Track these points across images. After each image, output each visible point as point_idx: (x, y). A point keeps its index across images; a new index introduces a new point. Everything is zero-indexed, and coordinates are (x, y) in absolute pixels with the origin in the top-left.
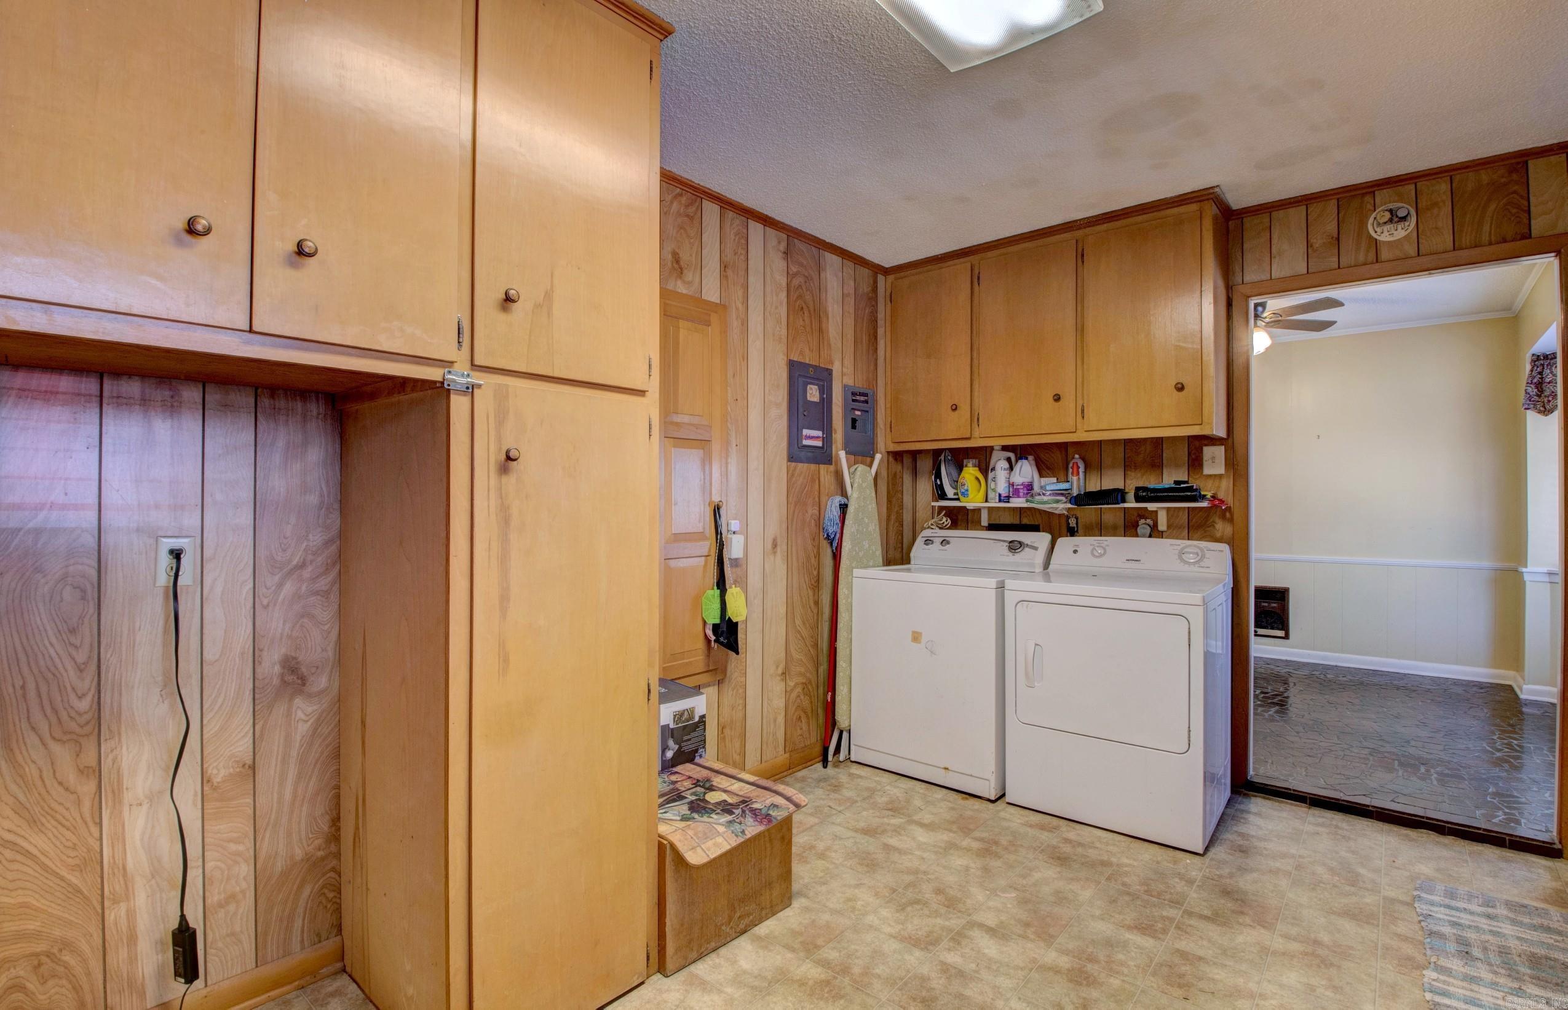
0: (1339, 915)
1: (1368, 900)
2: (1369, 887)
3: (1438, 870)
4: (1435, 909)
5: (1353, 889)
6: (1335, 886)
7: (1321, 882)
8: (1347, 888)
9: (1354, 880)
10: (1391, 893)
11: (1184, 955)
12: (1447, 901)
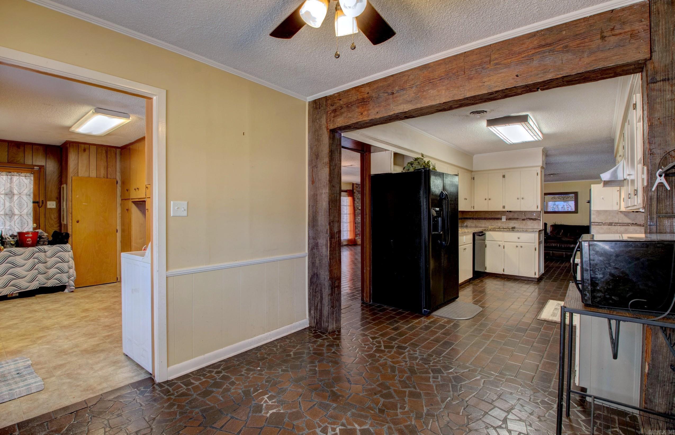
0: (65, 363)
1: (59, 372)
2: (62, 377)
3: (37, 399)
4: (34, 381)
5: (67, 373)
6: (74, 370)
7: (79, 368)
8: (69, 372)
9: (69, 376)
10: (53, 379)
12: (30, 386)
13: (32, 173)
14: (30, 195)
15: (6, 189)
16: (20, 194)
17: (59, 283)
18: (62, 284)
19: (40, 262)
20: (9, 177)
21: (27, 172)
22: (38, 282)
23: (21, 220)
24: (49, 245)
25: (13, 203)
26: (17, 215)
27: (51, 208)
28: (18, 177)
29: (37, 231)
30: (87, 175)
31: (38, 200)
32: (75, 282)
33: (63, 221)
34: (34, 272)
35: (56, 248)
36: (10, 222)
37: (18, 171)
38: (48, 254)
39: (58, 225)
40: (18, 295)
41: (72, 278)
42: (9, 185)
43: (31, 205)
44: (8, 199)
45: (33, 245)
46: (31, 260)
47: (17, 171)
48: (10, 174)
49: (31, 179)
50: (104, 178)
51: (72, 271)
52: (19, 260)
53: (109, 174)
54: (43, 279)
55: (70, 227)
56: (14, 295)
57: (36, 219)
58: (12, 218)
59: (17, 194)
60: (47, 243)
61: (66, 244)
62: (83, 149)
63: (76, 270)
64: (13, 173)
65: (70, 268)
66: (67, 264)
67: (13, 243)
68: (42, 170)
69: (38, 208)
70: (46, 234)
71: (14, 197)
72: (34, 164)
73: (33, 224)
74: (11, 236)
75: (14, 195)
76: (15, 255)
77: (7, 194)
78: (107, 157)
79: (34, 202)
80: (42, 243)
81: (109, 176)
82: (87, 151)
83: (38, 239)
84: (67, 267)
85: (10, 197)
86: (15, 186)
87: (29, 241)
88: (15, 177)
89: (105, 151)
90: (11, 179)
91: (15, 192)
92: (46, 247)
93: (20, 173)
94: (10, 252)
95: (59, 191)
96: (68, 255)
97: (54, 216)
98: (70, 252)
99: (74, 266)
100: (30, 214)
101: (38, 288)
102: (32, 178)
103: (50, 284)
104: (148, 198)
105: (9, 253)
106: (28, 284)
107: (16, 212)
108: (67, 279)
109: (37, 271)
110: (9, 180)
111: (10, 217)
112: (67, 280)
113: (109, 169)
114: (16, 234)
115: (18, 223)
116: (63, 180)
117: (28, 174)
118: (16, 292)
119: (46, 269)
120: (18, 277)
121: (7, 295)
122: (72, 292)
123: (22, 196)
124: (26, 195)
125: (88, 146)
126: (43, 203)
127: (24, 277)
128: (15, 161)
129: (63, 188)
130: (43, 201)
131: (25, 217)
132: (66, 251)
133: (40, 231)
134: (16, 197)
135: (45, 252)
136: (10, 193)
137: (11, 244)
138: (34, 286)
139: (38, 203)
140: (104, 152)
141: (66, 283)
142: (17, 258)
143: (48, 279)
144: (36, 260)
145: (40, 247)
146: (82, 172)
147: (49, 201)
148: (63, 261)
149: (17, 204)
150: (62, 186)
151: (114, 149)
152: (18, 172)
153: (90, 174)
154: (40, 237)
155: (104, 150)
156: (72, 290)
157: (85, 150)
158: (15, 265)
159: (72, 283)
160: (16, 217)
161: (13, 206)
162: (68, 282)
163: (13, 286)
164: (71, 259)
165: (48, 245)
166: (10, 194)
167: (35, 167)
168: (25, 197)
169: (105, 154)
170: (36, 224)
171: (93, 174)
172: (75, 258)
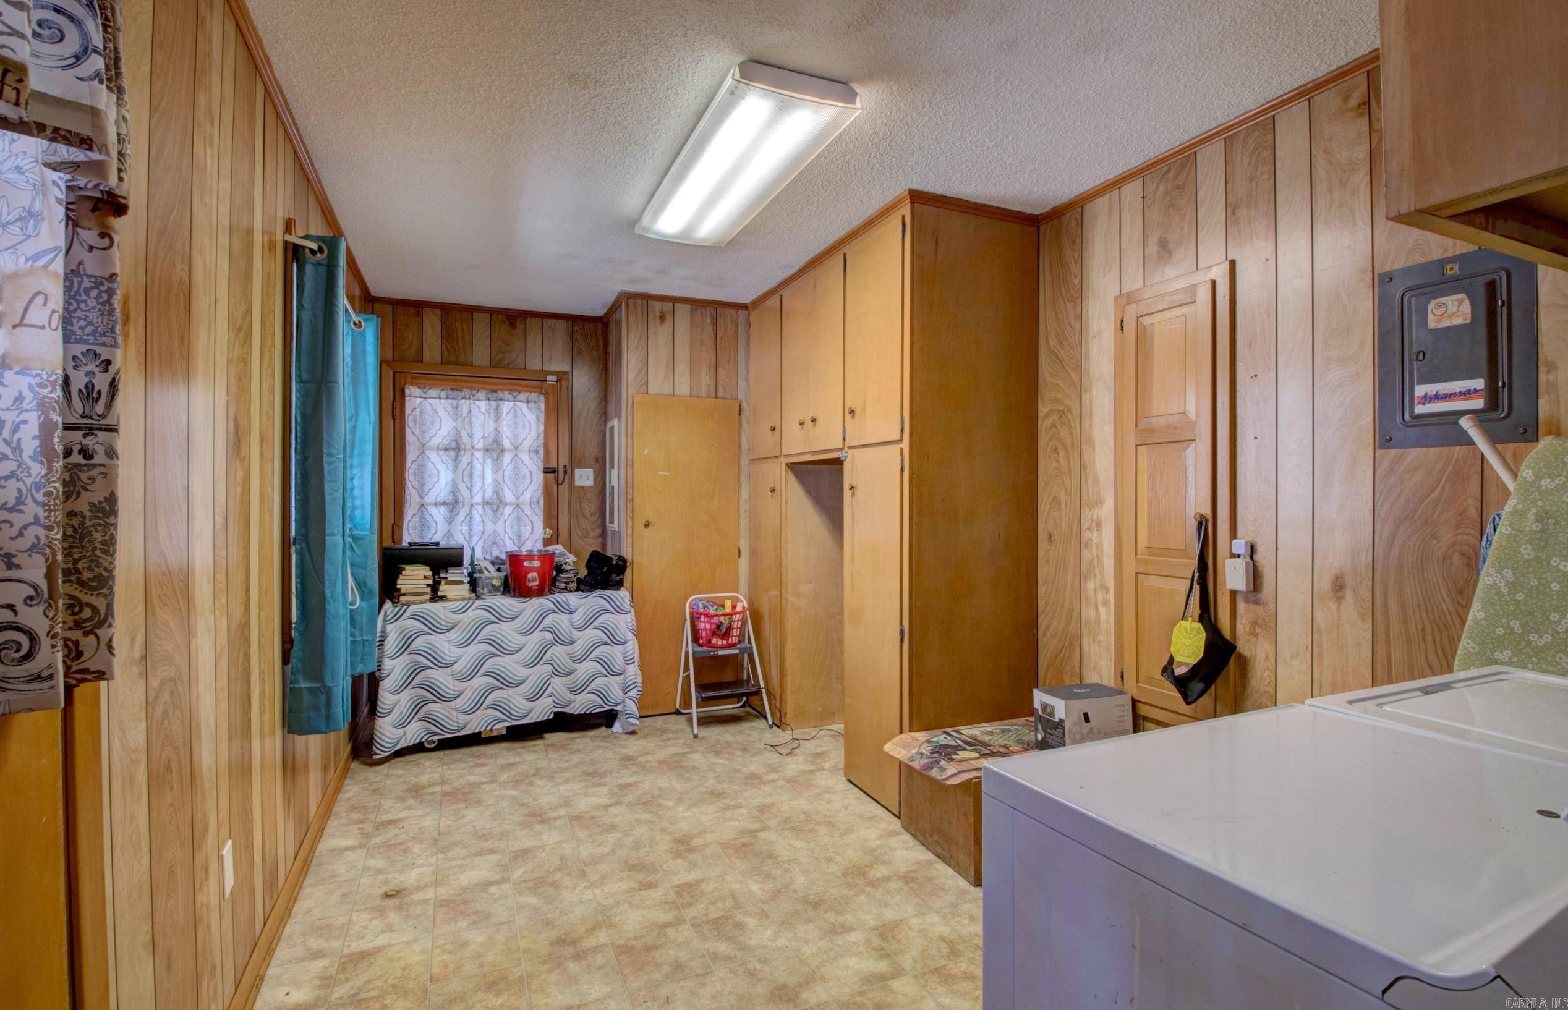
11: (650, 886)
13: (541, 393)
14: (537, 452)
15: (486, 435)
16: (516, 448)
17: (602, 703)
18: (609, 708)
19: (558, 640)
20: (493, 403)
21: (532, 389)
22: (550, 699)
23: (519, 518)
24: (580, 593)
25: (501, 472)
26: (510, 504)
27: (583, 487)
28: (512, 404)
29: (551, 548)
30: (667, 390)
31: (555, 466)
32: (641, 703)
33: (612, 522)
34: (544, 669)
35: (595, 599)
36: (495, 524)
37: (513, 387)
38: (578, 617)
39: (598, 532)
40: (504, 732)
41: (634, 693)
42: (491, 426)
43: (539, 477)
44: (489, 461)
45: (540, 593)
46: (537, 635)
47: (510, 387)
48: (495, 395)
49: (539, 409)
50: (709, 396)
51: (633, 673)
52: (507, 632)
53: (720, 386)
54: (565, 690)
55: (626, 541)
56: (495, 733)
57: (551, 517)
58: (500, 512)
59: (509, 450)
60: (574, 585)
61: (619, 589)
62: (658, 314)
63: (642, 667)
64: (500, 395)
65: (628, 662)
66: (621, 647)
67: (496, 582)
68: (564, 383)
69: (555, 486)
70: (572, 558)
71: (503, 456)
72: (547, 368)
73: (544, 528)
74: (493, 563)
75: (503, 451)
76: (500, 618)
77: (487, 450)
78: (716, 335)
79: (546, 471)
80: (562, 585)
81: (720, 394)
82: (668, 318)
83: (555, 573)
84: (621, 657)
85: (495, 456)
86: (505, 429)
87: (533, 579)
88: (506, 403)
89: (712, 318)
90: (497, 409)
91: (507, 444)
92: (572, 599)
93: (516, 393)
94: (488, 609)
95: (600, 442)
96: (624, 623)
97: (590, 507)
98: (628, 616)
99: (637, 659)
100: (538, 502)
101: (551, 717)
102: (543, 406)
103: (580, 704)
104: (851, 448)
105: (487, 614)
106: (527, 705)
107: (509, 496)
108: (621, 693)
109: (550, 667)
110: (492, 411)
111: (495, 511)
112: (620, 695)
113: (720, 370)
114: (504, 557)
115: (512, 527)
116: (611, 408)
117: (534, 396)
118: (501, 728)
119: (569, 661)
120: (505, 683)
121: (480, 733)
122: (633, 733)
123: (521, 455)
124: (530, 451)
125: (671, 304)
126: (565, 472)
127: (520, 684)
128: (507, 361)
129: (612, 428)
130: (565, 466)
131: (528, 511)
132: (620, 611)
133: (558, 548)
134: (507, 458)
135: (571, 613)
136: (495, 446)
137: (493, 586)
138: (541, 711)
139: (554, 471)
140: (709, 321)
141: (617, 705)
142: (505, 626)
143: (575, 692)
144: (549, 636)
145: (558, 597)
146: (658, 383)
147: (580, 467)
148: (614, 640)
149: (511, 477)
150: (609, 425)
151: (733, 312)
152: (511, 391)
153: (676, 388)
154: (559, 569)
155: (708, 313)
156: (631, 729)
157: (662, 318)
158: (500, 649)
159: (632, 707)
160: (508, 510)
161: (501, 481)
162: (623, 701)
163: (493, 707)
164: (630, 636)
165: (577, 590)
166: (494, 450)
167: (549, 378)
168: (525, 457)
169: (710, 326)
170: (551, 528)
171: (683, 388)
172: (638, 634)
